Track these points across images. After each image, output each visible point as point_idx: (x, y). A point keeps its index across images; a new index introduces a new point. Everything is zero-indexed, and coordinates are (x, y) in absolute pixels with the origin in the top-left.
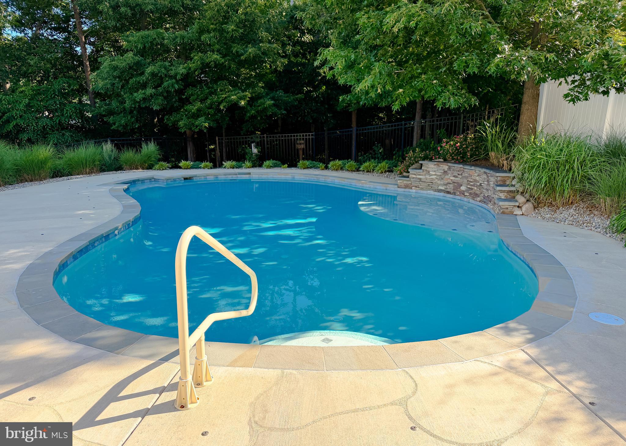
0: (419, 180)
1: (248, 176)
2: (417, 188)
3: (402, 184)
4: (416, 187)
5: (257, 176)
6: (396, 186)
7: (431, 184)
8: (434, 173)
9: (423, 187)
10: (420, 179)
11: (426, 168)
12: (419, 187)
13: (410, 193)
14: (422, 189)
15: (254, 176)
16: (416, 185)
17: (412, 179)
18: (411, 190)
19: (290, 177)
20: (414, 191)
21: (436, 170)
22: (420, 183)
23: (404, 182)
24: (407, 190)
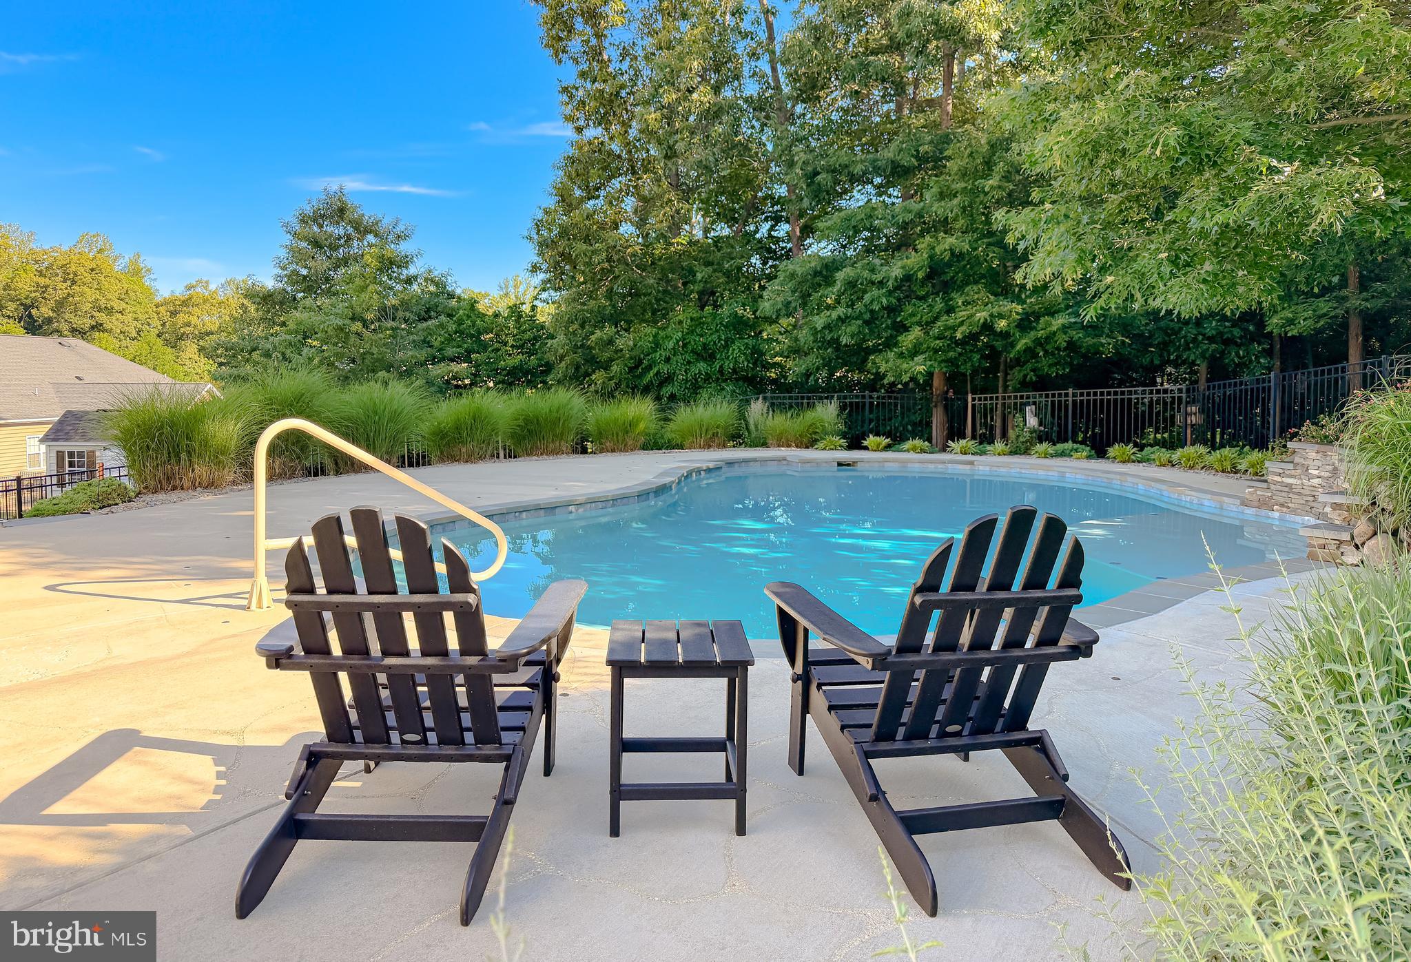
0: (1287, 489)
1: (968, 467)
2: (1285, 510)
3: (1254, 498)
4: (1282, 505)
5: (987, 468)
6: (1238, 502)
7: (1312, 499)
8: (1316, 472)
9: (1297, 506)
10: (1289, 486)
11: (1302, 461)
12: (1288, 507)
13: (1270, 521)
14: (1294, 512)
15: (981, 468)
16: (1282, 500)
17: (1272, 487)
18: (1270, 513)
19: (1056, 474)
20: (1276, 515)
21: (1319, 464)
22: (1291, 495)
23: (1258, 493)
24: (1263, 512)
